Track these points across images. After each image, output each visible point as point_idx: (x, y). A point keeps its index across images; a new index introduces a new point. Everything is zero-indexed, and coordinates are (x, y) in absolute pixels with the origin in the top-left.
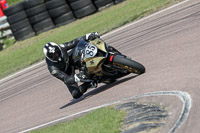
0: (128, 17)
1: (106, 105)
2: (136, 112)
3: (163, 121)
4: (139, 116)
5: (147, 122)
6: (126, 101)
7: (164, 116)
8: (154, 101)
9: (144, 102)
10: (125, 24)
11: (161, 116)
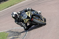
0: (9, 5)
1: (3, 31)
2: (11, 33)
3: (19, 36)
4: (12, 35)
5: (15, 36)
6: (8, 30)
7: (20, 35)
8: (17, 30)
9: (14, 30)
10: (8, 7)
11: (19, 35)
